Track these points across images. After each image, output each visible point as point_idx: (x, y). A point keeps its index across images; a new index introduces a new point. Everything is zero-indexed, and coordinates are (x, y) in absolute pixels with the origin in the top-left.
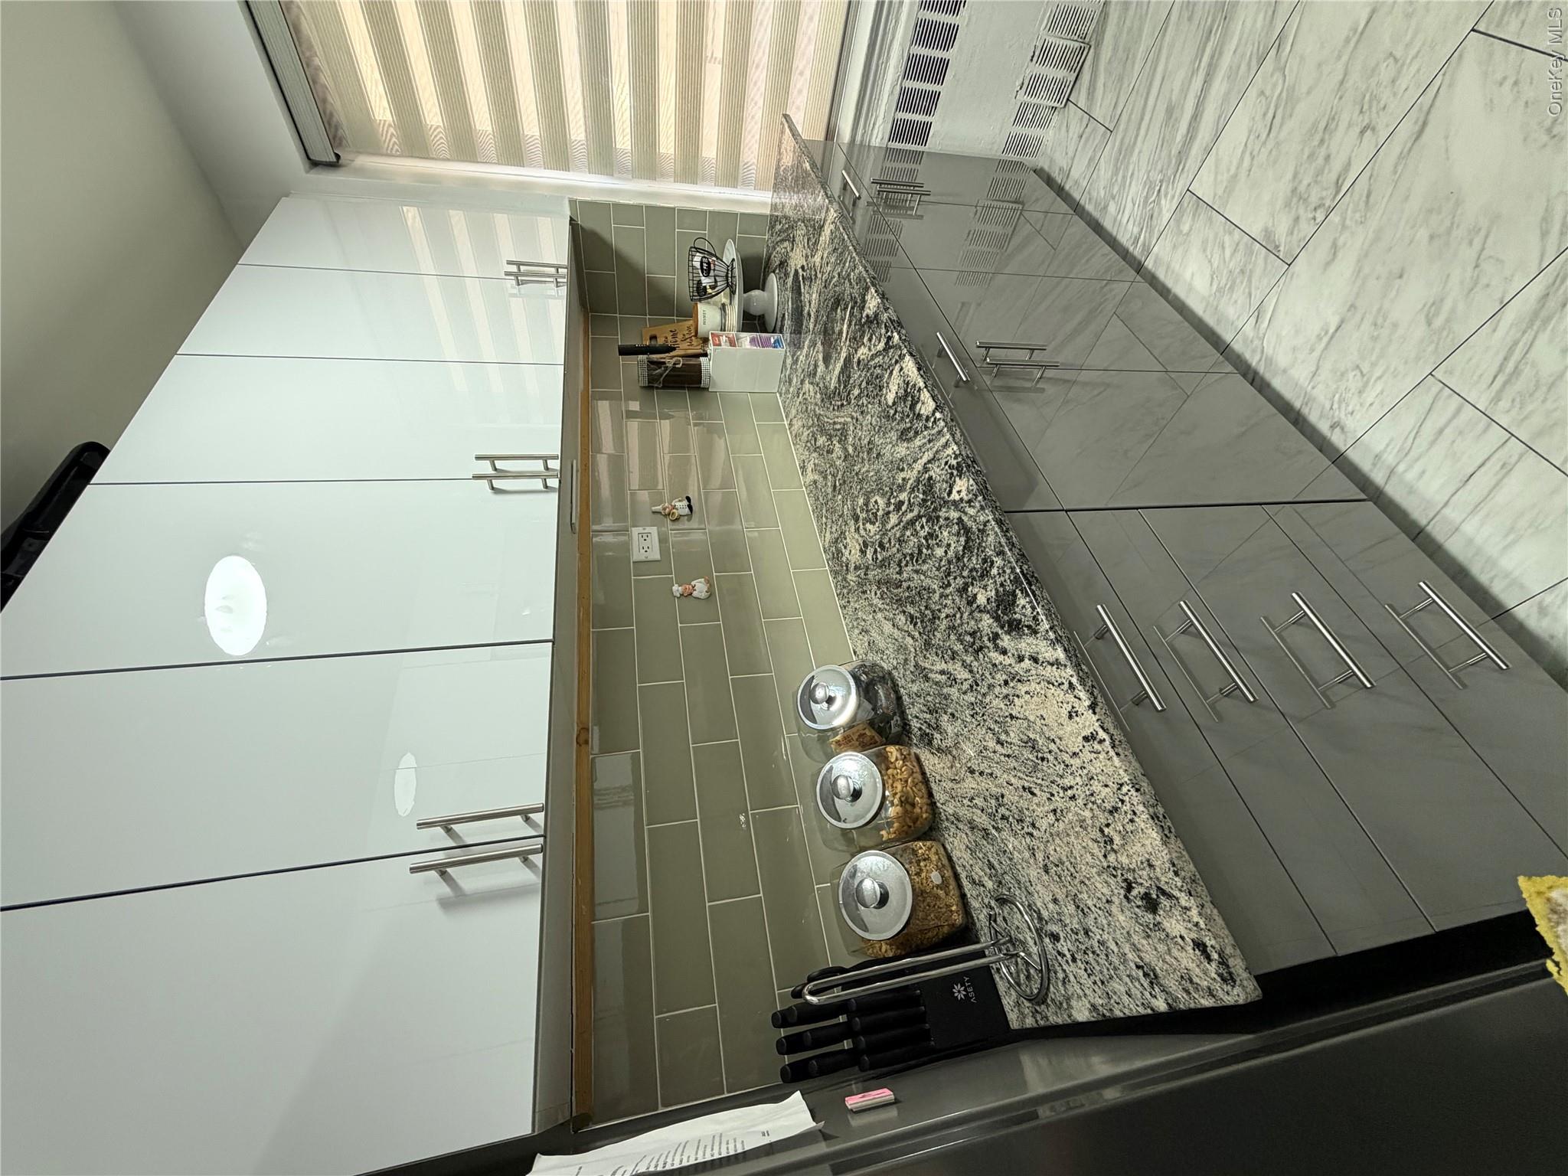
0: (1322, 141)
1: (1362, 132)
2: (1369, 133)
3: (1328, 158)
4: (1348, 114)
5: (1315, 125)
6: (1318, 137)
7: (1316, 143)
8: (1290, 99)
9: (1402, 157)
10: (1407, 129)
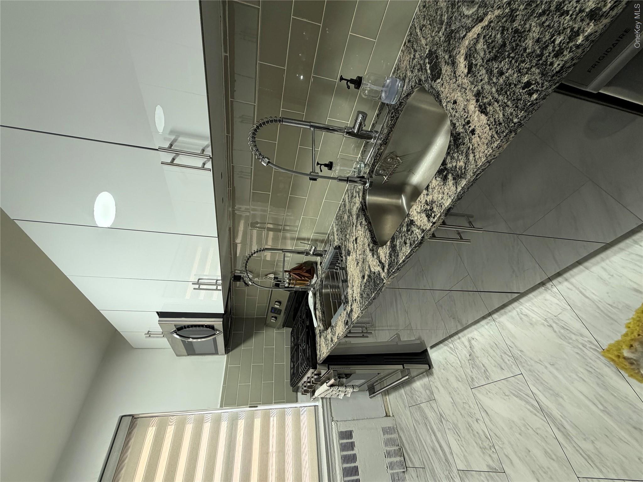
0: (472, 430)
1: (477, 422)
2: (478, 421)
3: (477, 433)
4: (470, 420)
5: (467, 427)
6: (470, 430)
7: (471, 432)
8: (456, 426)
9: (491, 421)
10: (484, 414)
